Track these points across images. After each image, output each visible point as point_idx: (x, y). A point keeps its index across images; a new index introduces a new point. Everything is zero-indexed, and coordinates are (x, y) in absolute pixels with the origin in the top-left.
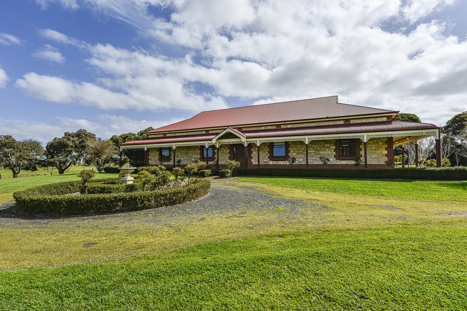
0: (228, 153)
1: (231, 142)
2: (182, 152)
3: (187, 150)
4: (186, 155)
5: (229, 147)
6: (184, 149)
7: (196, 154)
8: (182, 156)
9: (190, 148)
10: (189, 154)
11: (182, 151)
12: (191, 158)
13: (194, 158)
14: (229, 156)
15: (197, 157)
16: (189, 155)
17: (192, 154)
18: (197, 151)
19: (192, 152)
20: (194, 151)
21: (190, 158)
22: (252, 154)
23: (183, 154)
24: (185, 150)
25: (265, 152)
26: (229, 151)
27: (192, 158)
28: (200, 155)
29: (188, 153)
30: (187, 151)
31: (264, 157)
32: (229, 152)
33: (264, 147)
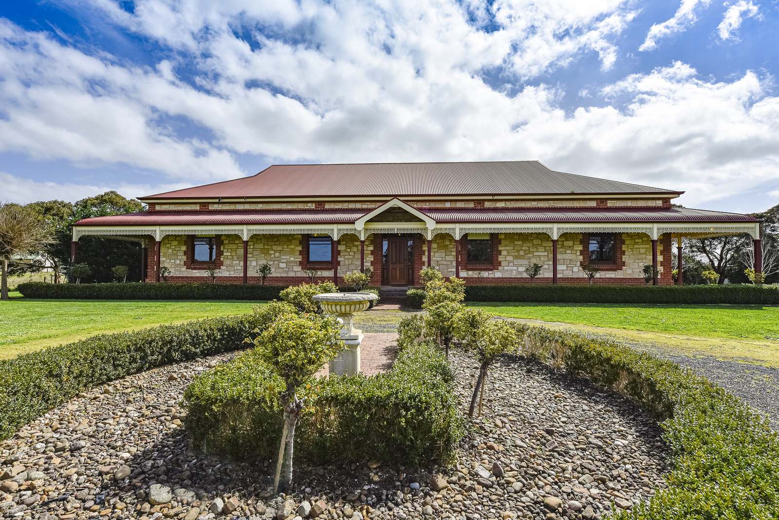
0: (369, 252)
1: (396, 230)
2: (254, 248)
3: (268, 245)
4: (263, 255)
5: (372, 240)
6: (259, 242)
7: (292, 252)
8: (253, 257)
9: (275, 240)
10: (273, 252)
11: (253, 245)
12: (276, 262)
13: (286, 263)
14: (372, 259)
15: (292, 259)
16: (273, 256)
17: (280, 253)
18: (293, 247)
19: (280, 248)
20: (285, 247)
21: (274, 261)
22: (423, 256)
23: (255, 253)
24: (262, 245)
25: (451, 252)
26: (372, 248)
27: (279, 261)
28: (301, 256)
29: (268, 250)
30: (266, 247)
31: (449, 263)
32: (372, 251)
33: (449, 243)
